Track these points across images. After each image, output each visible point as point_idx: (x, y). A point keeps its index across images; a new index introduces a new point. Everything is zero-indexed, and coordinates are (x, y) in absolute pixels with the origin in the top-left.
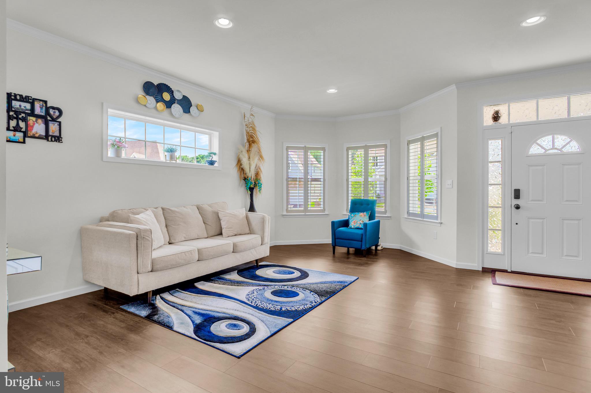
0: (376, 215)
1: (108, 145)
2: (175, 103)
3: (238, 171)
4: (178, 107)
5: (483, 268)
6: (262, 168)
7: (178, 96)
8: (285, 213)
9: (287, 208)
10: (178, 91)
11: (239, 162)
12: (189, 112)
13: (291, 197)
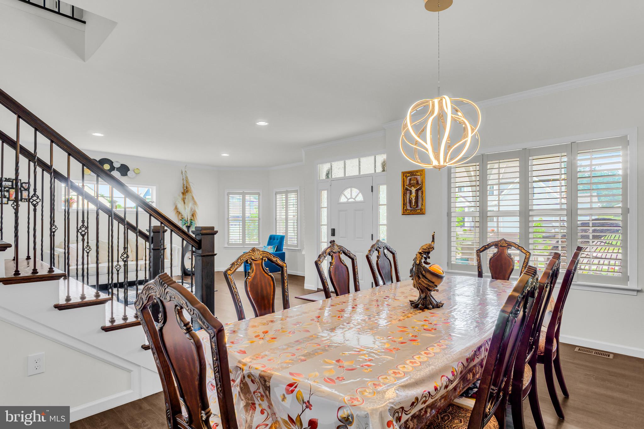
0: (284, 247)
1: (62, 201)
2: (114, 170)
3: (176, 214)
4: (117, 173)
5: (318, 288)
6: (197, 210)
7: (117, 165)
8: (226, 246)
9: (228, 241)
10: (117, 162)
11: (176, 208)
12: (127, 175)
13: (231, 233)
